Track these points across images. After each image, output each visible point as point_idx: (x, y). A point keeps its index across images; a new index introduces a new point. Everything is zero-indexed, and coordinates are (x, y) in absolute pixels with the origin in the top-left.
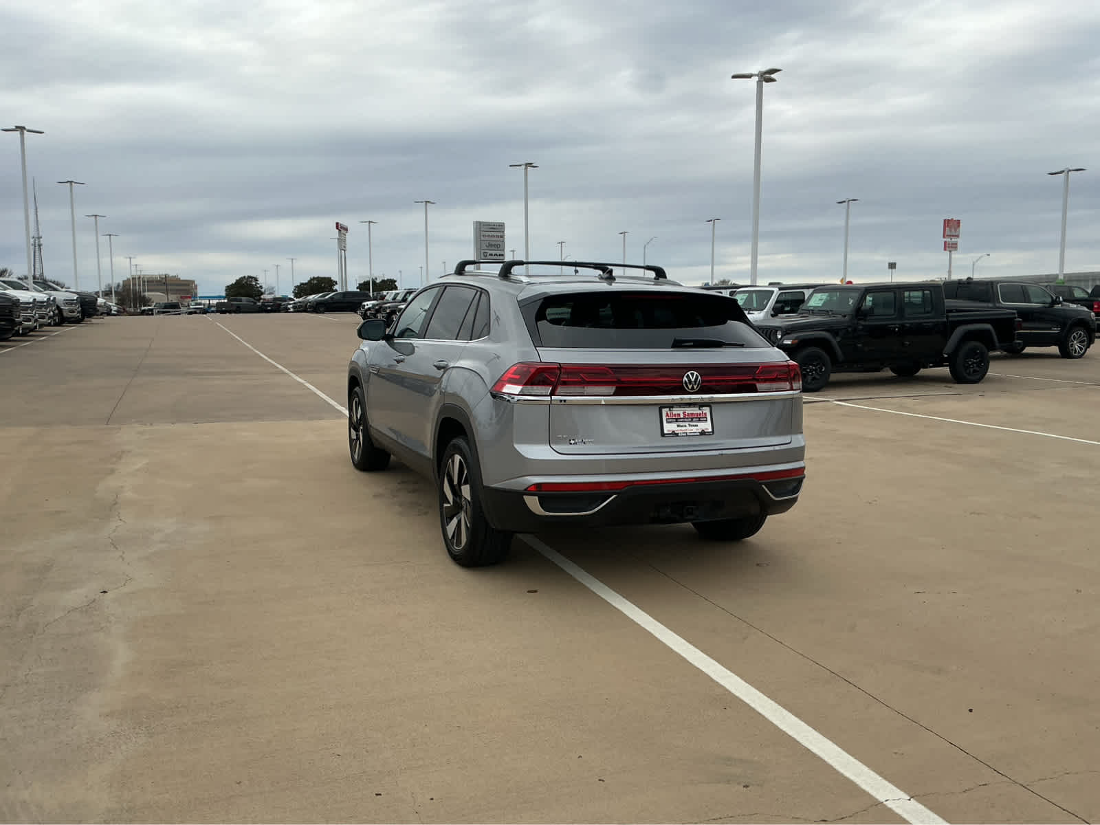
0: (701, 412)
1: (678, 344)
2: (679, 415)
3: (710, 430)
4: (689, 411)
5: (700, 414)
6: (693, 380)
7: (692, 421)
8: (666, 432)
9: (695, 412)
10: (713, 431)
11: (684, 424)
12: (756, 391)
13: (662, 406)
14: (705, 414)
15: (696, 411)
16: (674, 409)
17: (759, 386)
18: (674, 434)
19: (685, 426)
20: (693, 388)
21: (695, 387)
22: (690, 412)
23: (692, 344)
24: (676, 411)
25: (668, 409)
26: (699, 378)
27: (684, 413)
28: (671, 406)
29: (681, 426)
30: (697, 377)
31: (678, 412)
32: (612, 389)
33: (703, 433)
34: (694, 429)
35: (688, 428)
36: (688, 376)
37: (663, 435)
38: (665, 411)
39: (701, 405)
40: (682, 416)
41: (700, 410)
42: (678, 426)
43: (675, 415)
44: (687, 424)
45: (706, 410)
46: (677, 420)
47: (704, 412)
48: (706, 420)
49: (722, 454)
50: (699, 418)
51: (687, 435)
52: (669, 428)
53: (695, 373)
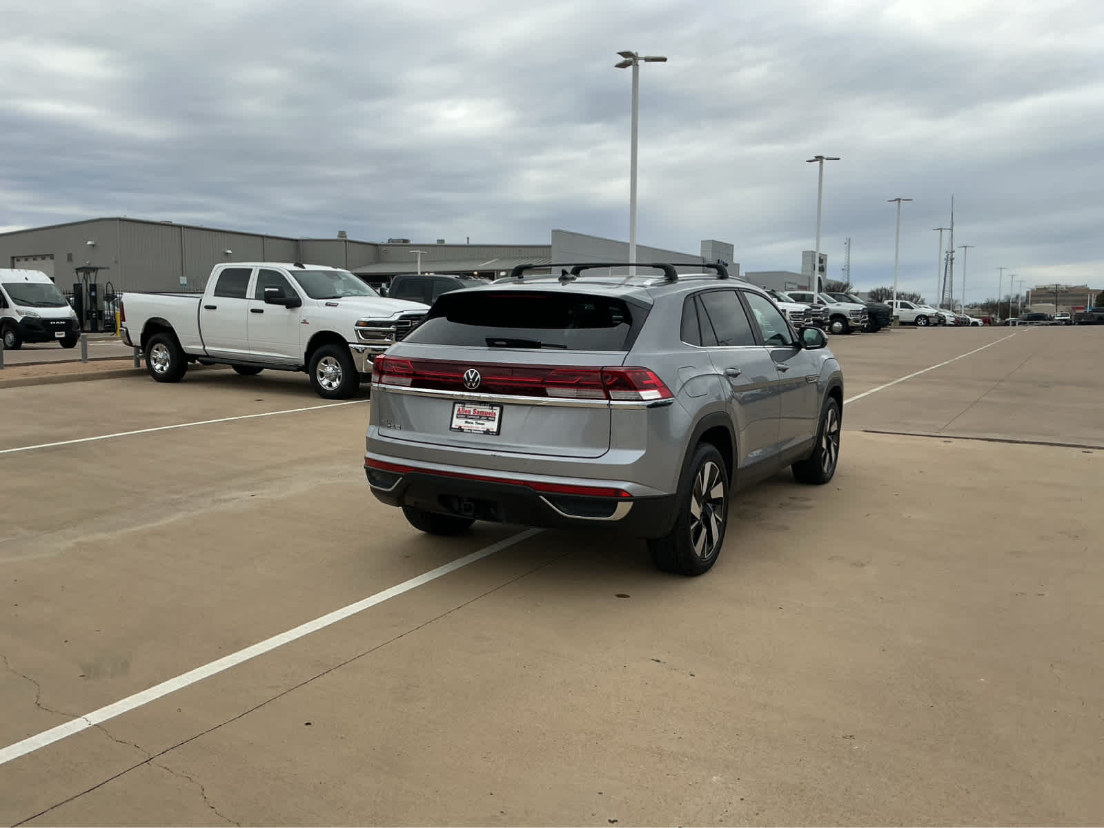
0: (491, 411)
1: (491, 343)
2: (470, 411)
3: (495, 430)
5: (490, 413)
6: (471, 377)
7: (480, 419)
8: (453, 426)
9: (485, 410)
10: (498, 433)
11: (471, 421)
12: (546, 395)
13: (457, 401)
14: (495, 413)
15: (486, 409)
16: (466, 406)
17: (549, 391)
18: (460, 429)
19: (472, 423)
20: (471, 386)
21: (473, 385)
22: (480, 410)
23: (504, 343)
24: (469, 408)
25: (460, 405)
26: (479, 376)
27: (474, 410)
28: (463, 402)
29: (469, 423)
30: (476, 375)
31: (469, 409)
32: (409, 380)
33: (487, 432)
34: (480, 428)
35: (474, 425)
36: (468, 374)
37: (451, 428)
38: (457, 406)
39: (492, 404)
40: (472, 414)
41: (492, 409)
42: (466, 422)
43: (466, 411)
44: (474, 422)
45: (497, 410)
46: (466, 416)
47: (494, 411)
48: (494, 420)
49: (495, 456)
50: (488, 417)
51: (471, 433)
52: (457, 422)
53: (475, 371)
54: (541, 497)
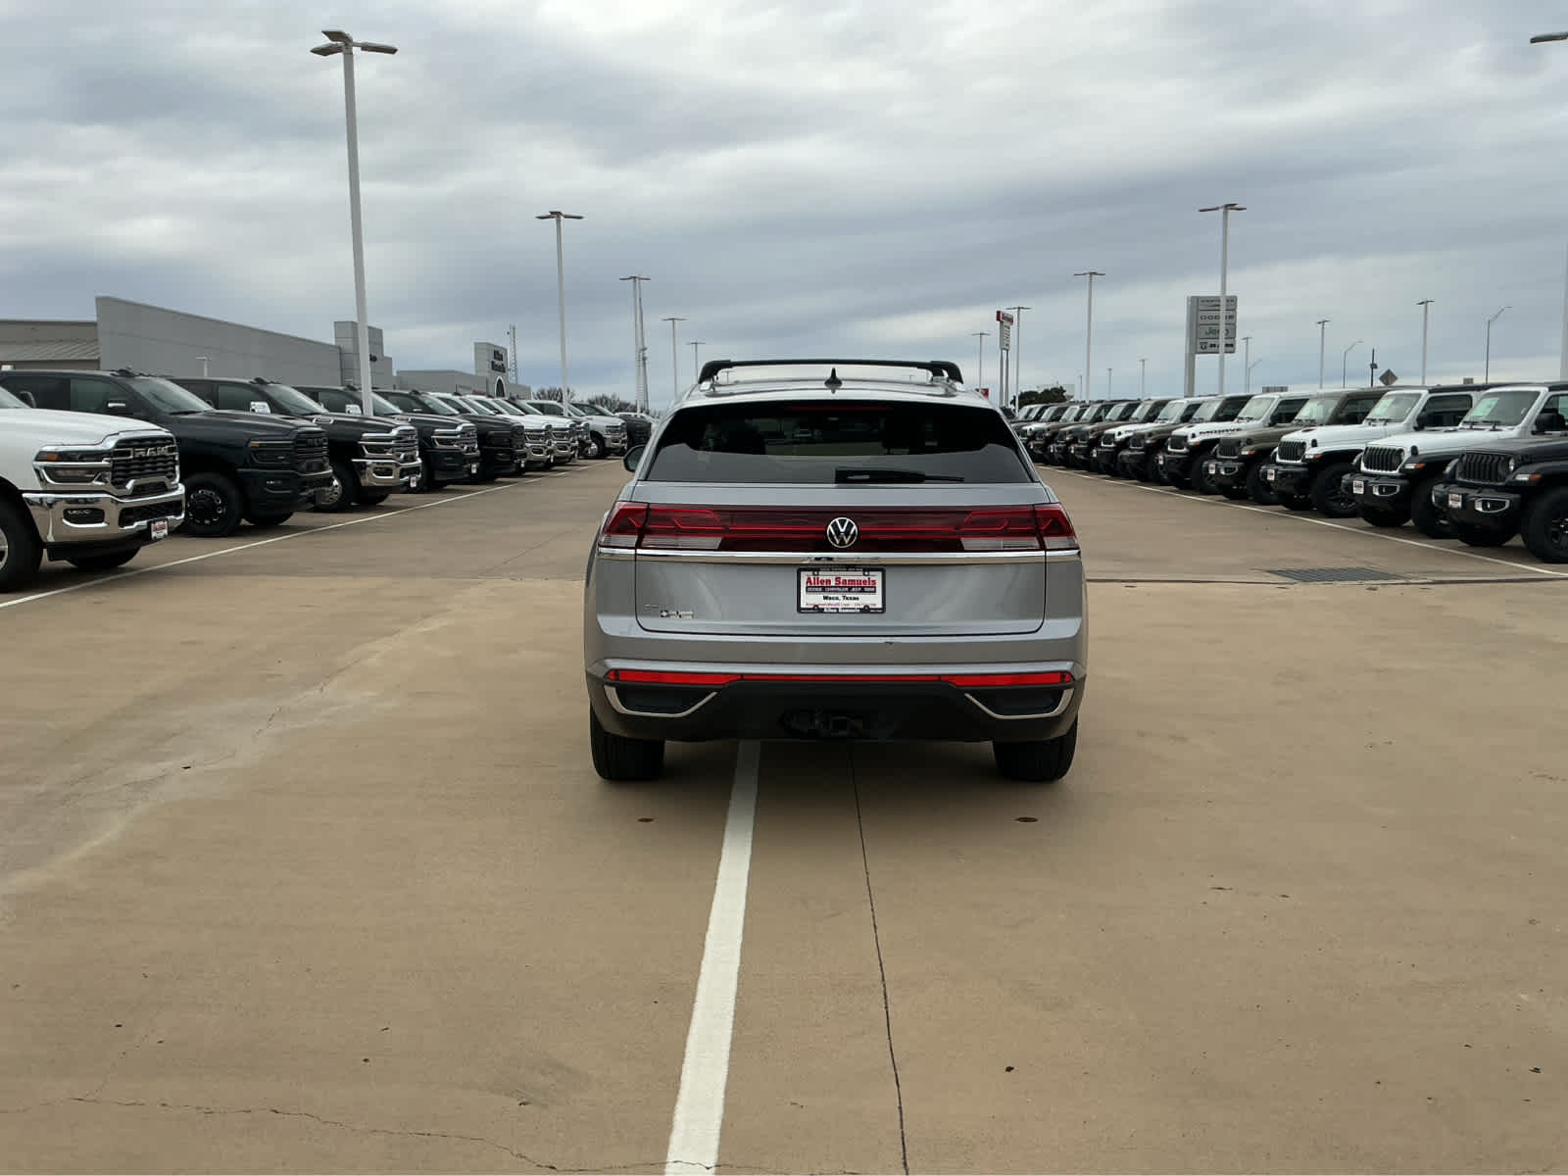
0: (866, 578)
1: (843, 478)
2: (829, 581)
3: (880, 606)
4: (847, 576)
5: (865, 582)
6: (842, 530)
7: (850, 589)
8: (803, 605)
9: (855, 578)
10: (883, 609)
11: (834, 595)
12: (962, 550)
13: (801, 568)
14: (874, 582)
15: (858, 576)
16: (820, 573)
17: (966, 542)
18: (818, 610)
19: (837, 599)
20: (842, 542)
21: (847, 541)
22: (847, 578)
23: (867, 477)
24: (824, 576)
25: (810, 573)
26: (855, 527)
27: (837, 579)
28: (814, 568)
29: (830, 599)
30: (850, 526)
31: (828, 578)
32: (717, 541)
33: (866, 610)
34: (852, 604)
35: (841, 601)
36: (835, 526)
37: (799, 609)
38: (804, 576)
39: (867, 568)
40: (833, 584)
41: (864, 575)
42: (825, 598)
43: (822, 581)
44: (840, 596)
45: (877, 577)
46: (824, 589)
47: (872, 578)
48: (875, 592)
49: (891, 643)
50: (863, 588)
51: (838, 612)
52: (808, 600)
53: (848, 520)
54: (968, 695)
